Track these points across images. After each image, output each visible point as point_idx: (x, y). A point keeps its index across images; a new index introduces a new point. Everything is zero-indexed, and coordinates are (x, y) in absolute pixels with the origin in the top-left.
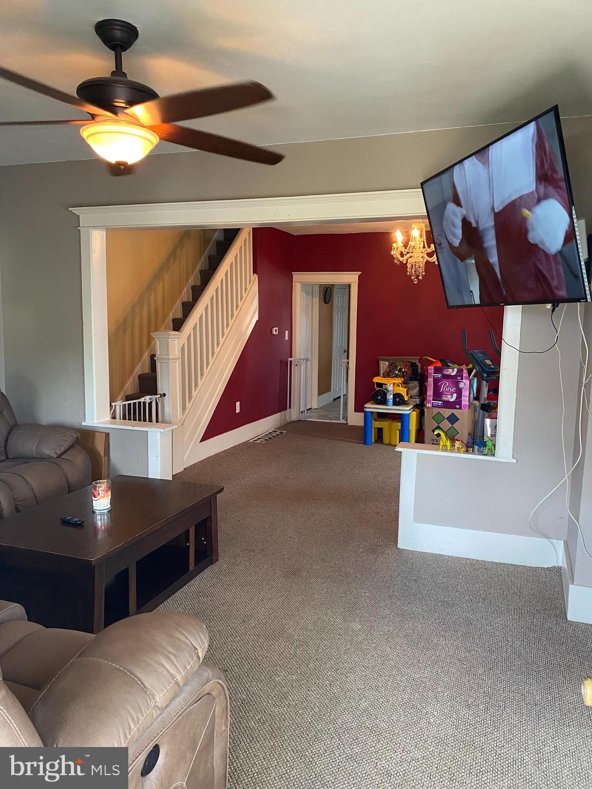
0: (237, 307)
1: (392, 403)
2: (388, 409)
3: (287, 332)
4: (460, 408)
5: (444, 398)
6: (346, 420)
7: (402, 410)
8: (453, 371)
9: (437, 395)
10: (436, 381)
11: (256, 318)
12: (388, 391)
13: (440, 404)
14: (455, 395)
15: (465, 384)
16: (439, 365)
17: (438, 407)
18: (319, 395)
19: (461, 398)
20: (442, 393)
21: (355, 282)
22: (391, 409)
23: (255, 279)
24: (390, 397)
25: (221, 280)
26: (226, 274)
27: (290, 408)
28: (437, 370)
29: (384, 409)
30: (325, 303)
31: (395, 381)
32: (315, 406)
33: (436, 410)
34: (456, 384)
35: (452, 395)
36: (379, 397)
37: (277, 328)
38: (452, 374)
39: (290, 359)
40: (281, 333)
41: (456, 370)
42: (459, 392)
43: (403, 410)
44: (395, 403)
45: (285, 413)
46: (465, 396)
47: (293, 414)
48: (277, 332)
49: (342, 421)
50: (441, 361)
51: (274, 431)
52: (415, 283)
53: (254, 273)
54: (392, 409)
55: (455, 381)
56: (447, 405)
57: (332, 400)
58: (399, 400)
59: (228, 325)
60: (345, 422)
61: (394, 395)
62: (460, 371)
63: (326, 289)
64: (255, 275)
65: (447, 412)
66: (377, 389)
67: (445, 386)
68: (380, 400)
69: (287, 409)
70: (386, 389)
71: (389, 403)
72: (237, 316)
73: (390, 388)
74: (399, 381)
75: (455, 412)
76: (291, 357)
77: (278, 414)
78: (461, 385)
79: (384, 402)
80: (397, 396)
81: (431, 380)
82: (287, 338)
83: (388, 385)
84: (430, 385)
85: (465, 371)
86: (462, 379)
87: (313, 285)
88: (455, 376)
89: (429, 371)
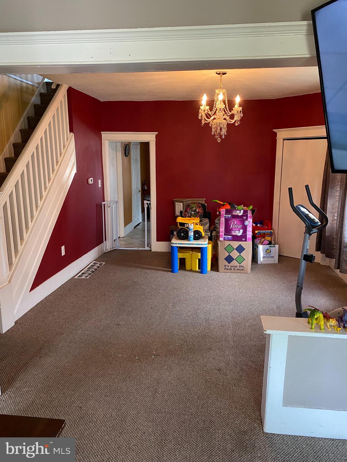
0: (57, 162)
1: (193, 238)
2: (191, 244)
3: (100, 181)
4: (246, 241)
5: (233, 233)
6: (150, 247)
7: (201, 244)
8: (240, 212)
9: (228, 231)
10: (227, 220)
11: (74, 171)
12: (190, 229)
13: (230, 238)
14: (241, 231)
15: (249, 222)
16: (229, 207)
17: (229, 240)
18: (125, 226)
19: (246, 233)
20: (232, 230)
21: (153, 140)
22: (192, 243)
23: (72, 137)
24: (191, 234)
25: (40, 138)
26: (45, 132)
27: (106, 240)
28: (228, 212)
29: (187, 244)
30: (126, 156)
31: (194, 221)
32: (122, 234)
33: (227, 243)
34: (243, 222)
35: (239, 230)
36: (182, 234)
37: (92, 179)
38: (239, 215)
39: (103, 203)
40: (96, 181)
41: (242, 211)
42: (245, 228)
43: (203, 244)
44: (196, 238)
45: (101, 246)
46: (249, 231)
47: (108, 245)
48: (92, 182)
49: (147, 248)
50: (229, 204)
51: (95, 263)
52: (219, 141)
53: (70, 132)
54: (194, 244)
55: (242, 219)
56: (236, 238)
57: (133, 228)
58: (198, 236)
59: (49, 179)
60: (149, 249)
61: (194, 232)
62: (245, 212)
63: (125, 145)
64: (72, 134)
65: (236, 244)
66: (180, 227)
67: (234, 224)
68: (183, 236)
69: (103, 242)
70: (188, 228)
71: (191, 239)
72: (58, 170)
73: (192, 227)
74: (197, 220)
75: (242, 243)
76: (104, 201)
77: (97, 248)
78: (246, 223)
79: (186, 237)
80: (196, 232)
81: (223, 220)
82: (100, 186)
83: (190, 224)
84: (222, 223)
85: (249, 212)
86: (247, 218)
87: (116, 142)
88: (242, 216)
89: (221, 213)
